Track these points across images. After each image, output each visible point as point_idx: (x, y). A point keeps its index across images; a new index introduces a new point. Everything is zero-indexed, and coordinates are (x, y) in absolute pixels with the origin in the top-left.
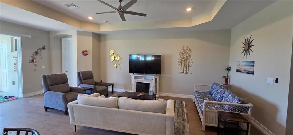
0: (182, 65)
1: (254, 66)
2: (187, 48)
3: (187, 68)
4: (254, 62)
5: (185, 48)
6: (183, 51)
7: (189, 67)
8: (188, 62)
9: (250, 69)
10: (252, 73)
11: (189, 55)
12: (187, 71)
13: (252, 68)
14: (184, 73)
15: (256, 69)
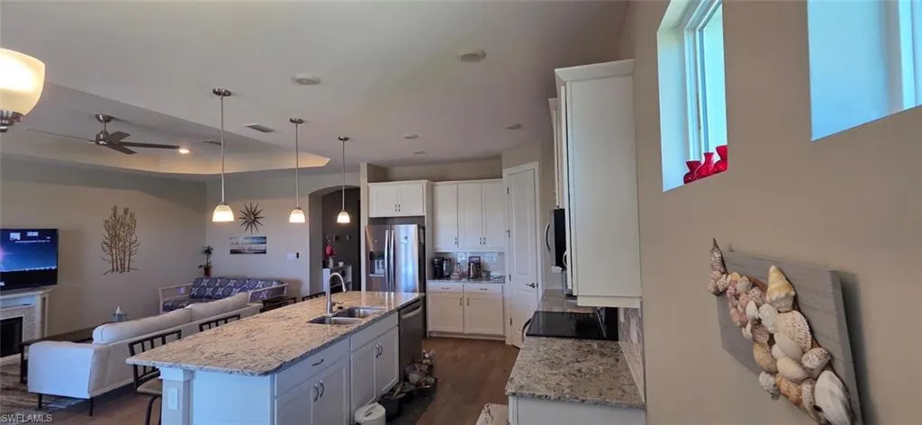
0: (114, 252)
1: (265, 243)
2: (126, 211)
3: (127, 258)
4: (265, 238)
5: (120, 212)
6: (115, 217)
7: (130, 255)
8: (128, 244)
9: (262, 247)
10: (264, 252)
11: (131, 229)
12: (126, 266)
13: (264, 245)
14: (117, 270)
15: (268, 246)
